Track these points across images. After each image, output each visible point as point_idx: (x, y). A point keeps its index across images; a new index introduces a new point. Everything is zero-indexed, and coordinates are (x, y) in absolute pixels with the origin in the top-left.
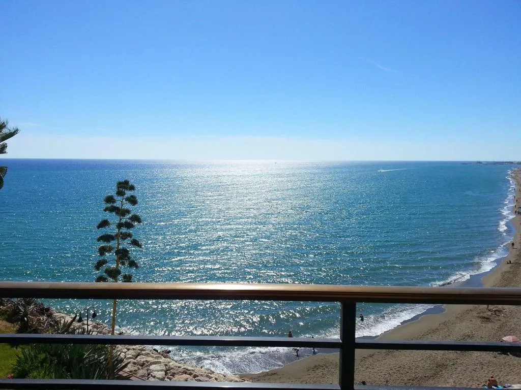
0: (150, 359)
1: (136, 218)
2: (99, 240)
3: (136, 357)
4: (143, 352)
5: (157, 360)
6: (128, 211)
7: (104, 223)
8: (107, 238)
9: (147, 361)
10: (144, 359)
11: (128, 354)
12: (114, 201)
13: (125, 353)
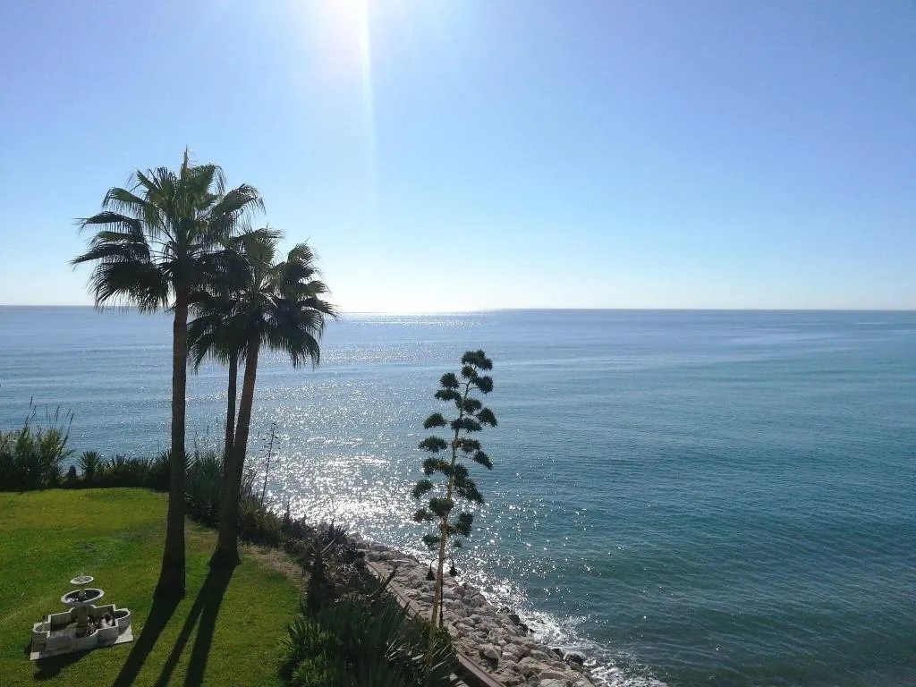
0: (543, 667)
1: (488, 417)
2: (422, 446)
3: (520, 659)
4: (534, 652)
5: (554, 672)
6: (477, 404)
7: (435, 421)
8: (435, 444)
9: (538, 671)
10: (533, 666)
11: (508, 651)
12: (456, 385)
13: (502, 646)
